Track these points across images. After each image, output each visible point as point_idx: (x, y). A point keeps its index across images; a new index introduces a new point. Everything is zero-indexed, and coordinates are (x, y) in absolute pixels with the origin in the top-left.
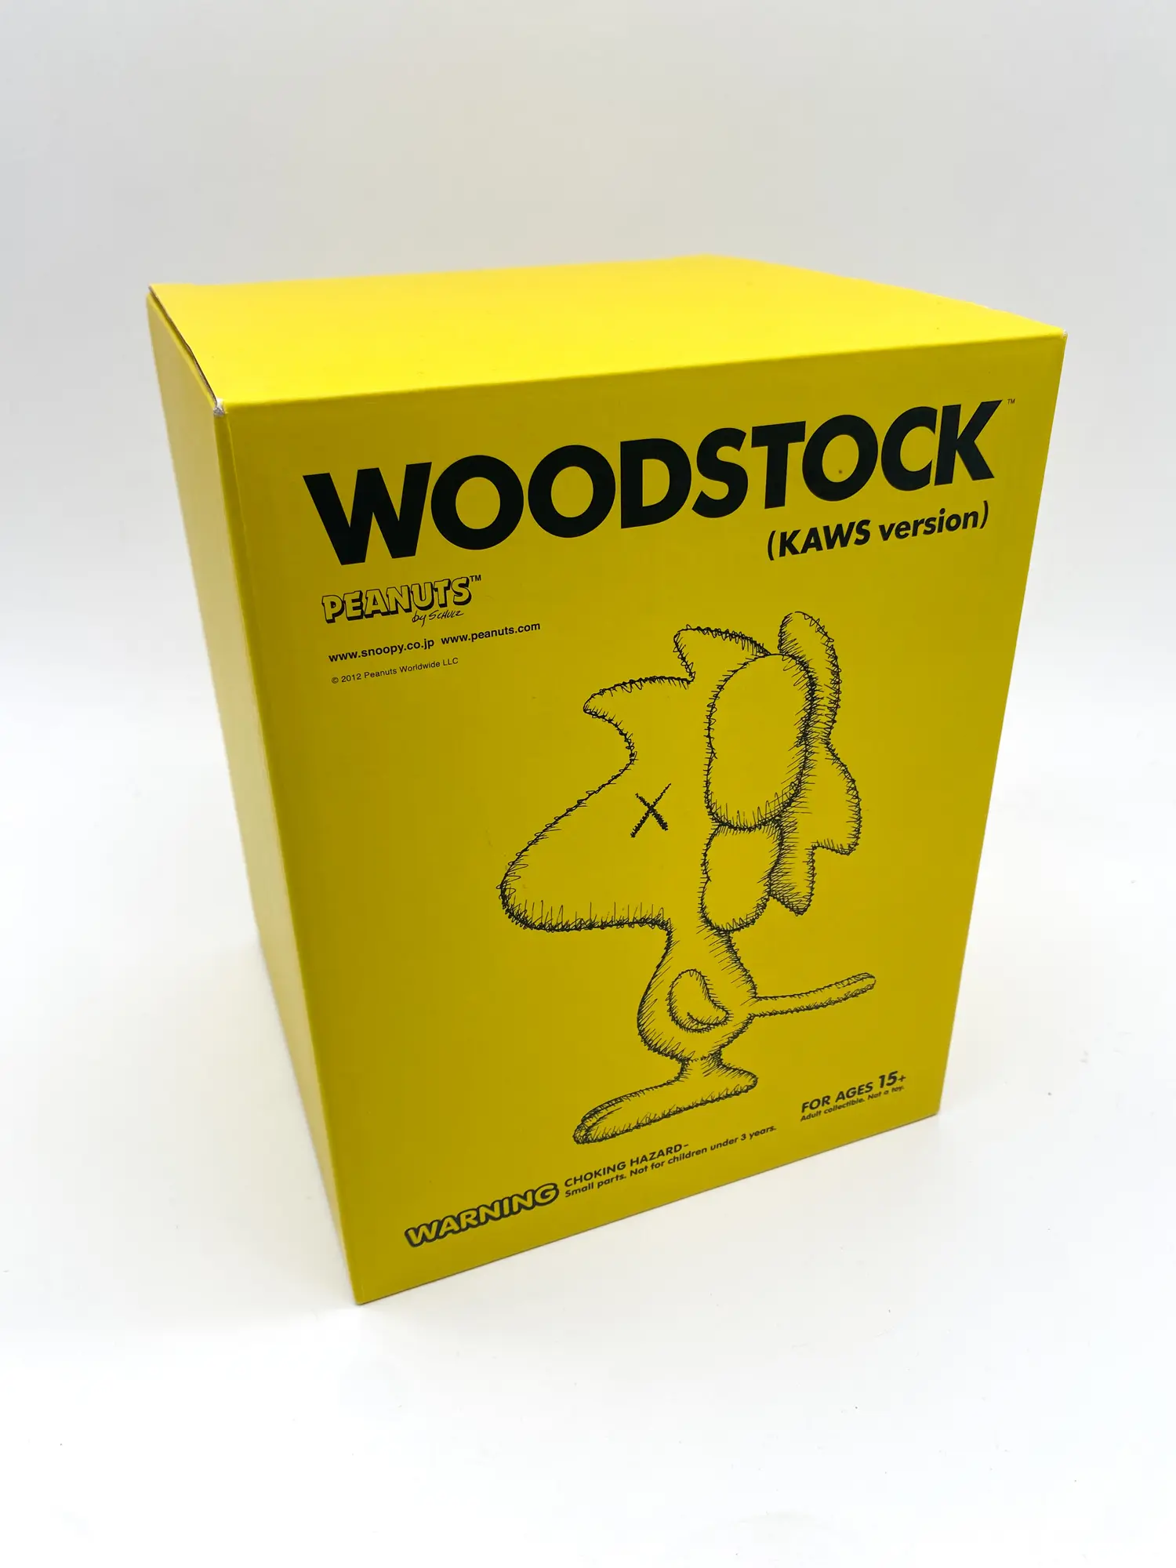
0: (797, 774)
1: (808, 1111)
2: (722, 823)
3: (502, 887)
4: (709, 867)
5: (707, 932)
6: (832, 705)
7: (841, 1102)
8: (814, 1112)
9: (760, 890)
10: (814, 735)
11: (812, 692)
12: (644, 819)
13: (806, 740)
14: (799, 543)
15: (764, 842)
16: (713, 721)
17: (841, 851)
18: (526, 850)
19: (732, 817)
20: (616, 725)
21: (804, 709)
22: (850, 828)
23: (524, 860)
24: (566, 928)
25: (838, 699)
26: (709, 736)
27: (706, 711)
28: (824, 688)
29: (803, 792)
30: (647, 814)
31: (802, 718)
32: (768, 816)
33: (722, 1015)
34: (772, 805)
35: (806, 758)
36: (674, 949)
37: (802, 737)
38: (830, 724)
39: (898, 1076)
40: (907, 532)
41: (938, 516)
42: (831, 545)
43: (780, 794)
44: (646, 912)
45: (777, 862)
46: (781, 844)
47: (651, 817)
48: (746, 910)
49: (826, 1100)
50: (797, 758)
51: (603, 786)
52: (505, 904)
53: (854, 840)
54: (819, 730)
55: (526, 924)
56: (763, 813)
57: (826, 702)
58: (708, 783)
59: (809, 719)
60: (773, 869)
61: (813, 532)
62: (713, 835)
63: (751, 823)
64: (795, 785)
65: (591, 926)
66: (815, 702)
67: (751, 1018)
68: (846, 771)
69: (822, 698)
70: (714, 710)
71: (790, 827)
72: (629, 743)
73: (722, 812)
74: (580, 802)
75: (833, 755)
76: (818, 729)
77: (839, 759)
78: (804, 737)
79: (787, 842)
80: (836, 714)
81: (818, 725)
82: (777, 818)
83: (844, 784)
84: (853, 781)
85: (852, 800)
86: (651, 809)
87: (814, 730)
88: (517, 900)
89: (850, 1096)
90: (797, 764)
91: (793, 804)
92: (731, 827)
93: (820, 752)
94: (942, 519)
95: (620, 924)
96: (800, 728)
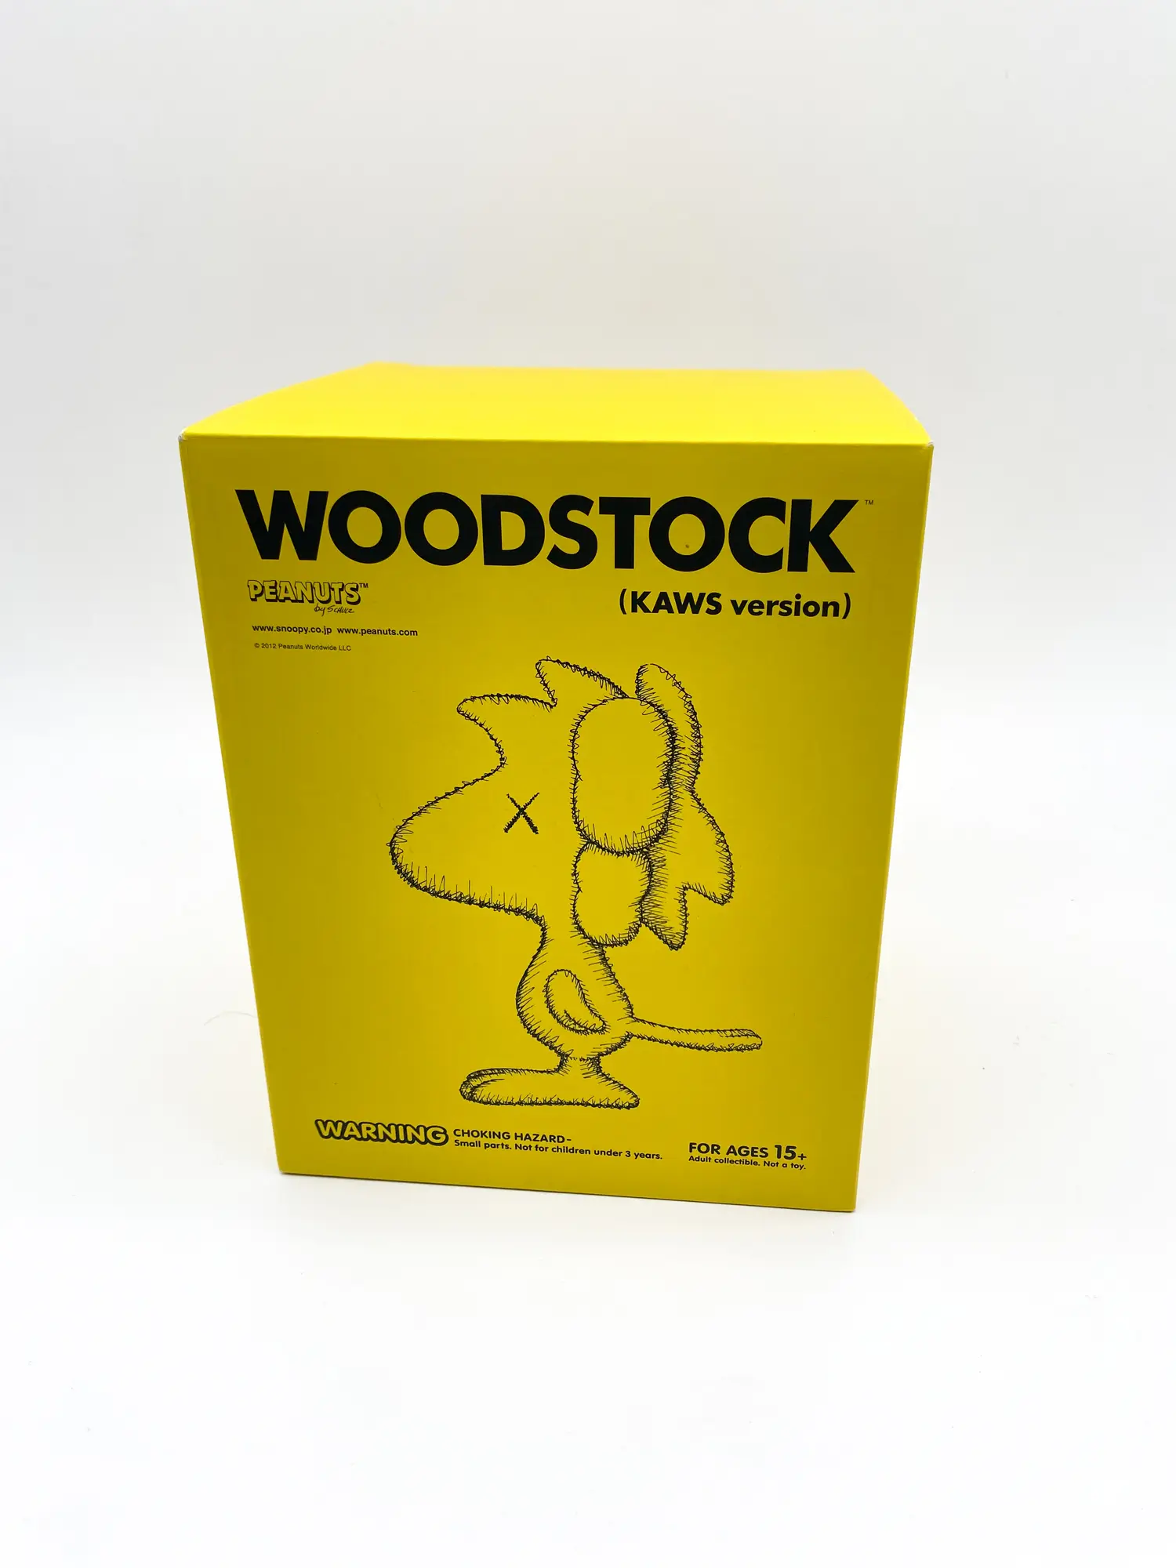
0: (664, 813)
1: (695, 1153)
2: (590, 841)
3: (392, 844)
4: (580, 878)
5: (579, 938)
6: (694, 757)
7: (732, 1156)
8: (703, 1156)
9: (632, 916)
10: (678, 781)
11: (673, 740)
12: (515, 820)
13: (670, 783)
14: (650, 602)
15: (633, 870)
16: (576, 746)
17: (715, 900)
18: (411, 818)
19: (599, 837)
20: (486, 730)
21: (666, 754)
22: (724, 879)
23: (409, 827)
24: (447, 897)
25: (700, 753)
26: (573, 758)
27: (569, 736)
28: (686, 740)
29: (670, 832)
30: (518, 815)
31: (664, 763)
32: (636, 846)
33: (599, 1025)
34: (639, 836)
35: (671, 801)
36: (549, 946)
37: (665, 780)
38: (694, 774)
39: (798, 1152)
40: (761, 610)
41: (794, 600)
42: (682, 610)
43: (646, 829)
44: (519, 903)
45: (647, 892)
46: (650, 876)
47: (522, 818)
48: (619, 930)
49: (715, 1149)
50: (661, 798)
51: (477, 780)
52: (394, 861)
53: (727, 892)
54: (682, 777)
55: (413, 883)
56: (631, 842)
57: (687, 752)
58: (574, 801)
59: (671, 765)
60: (643, 897)
61: (663, 596)
62: (582, 851)
63: (619, 848)
64: (662, 823)
65: (470, 902)
66: (676, 750)
67: (628, 1037)
68: (713, 823)
69: (684, 748)
70: (577, 736)
71: (659, 862)
72: (499, 748)
73: (589, 831)
74: (457, 790)
75: (699, 804)
76: (682, 775)
77: (705, 809)
78: (667, 780)
79: (657, 875)
80: (699, 766)
81: (680, 772)
82: (645, 850)
83: (713, 835)
84: (723, 835)
85: (723, 853)
86: (522, 811)
87: (678, 776)
88: (405, 859)
89: (746, 1154)
90: (662, 803)
91: (661, 841)
92: (599, 846)
93: (684, 799)
94: (798, 604)
95: (497, 907)
96: (662, 771)
